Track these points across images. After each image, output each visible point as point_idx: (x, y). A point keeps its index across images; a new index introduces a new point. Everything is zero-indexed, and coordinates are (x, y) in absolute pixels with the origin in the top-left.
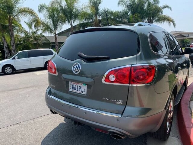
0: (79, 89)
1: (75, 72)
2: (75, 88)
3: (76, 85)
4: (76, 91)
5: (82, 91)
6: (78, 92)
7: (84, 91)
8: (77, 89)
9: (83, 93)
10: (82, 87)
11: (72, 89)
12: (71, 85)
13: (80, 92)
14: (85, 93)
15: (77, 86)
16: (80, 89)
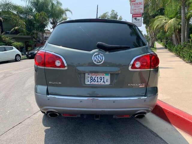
0: (99, 80)
1: (97, 63)
2: (94, 79)
3: (95, 76)
4: (96, 83)
5: (104, 82)
6: (99, 83)
7: (107, 82)
8: (97, 81)
9: (105, 83)
10: (104, 78)
11: (90, 82)
12: (88, 77)
13: (102, 83)
14: (108, 83)
15: (98, 77)
16: (101, 80)
